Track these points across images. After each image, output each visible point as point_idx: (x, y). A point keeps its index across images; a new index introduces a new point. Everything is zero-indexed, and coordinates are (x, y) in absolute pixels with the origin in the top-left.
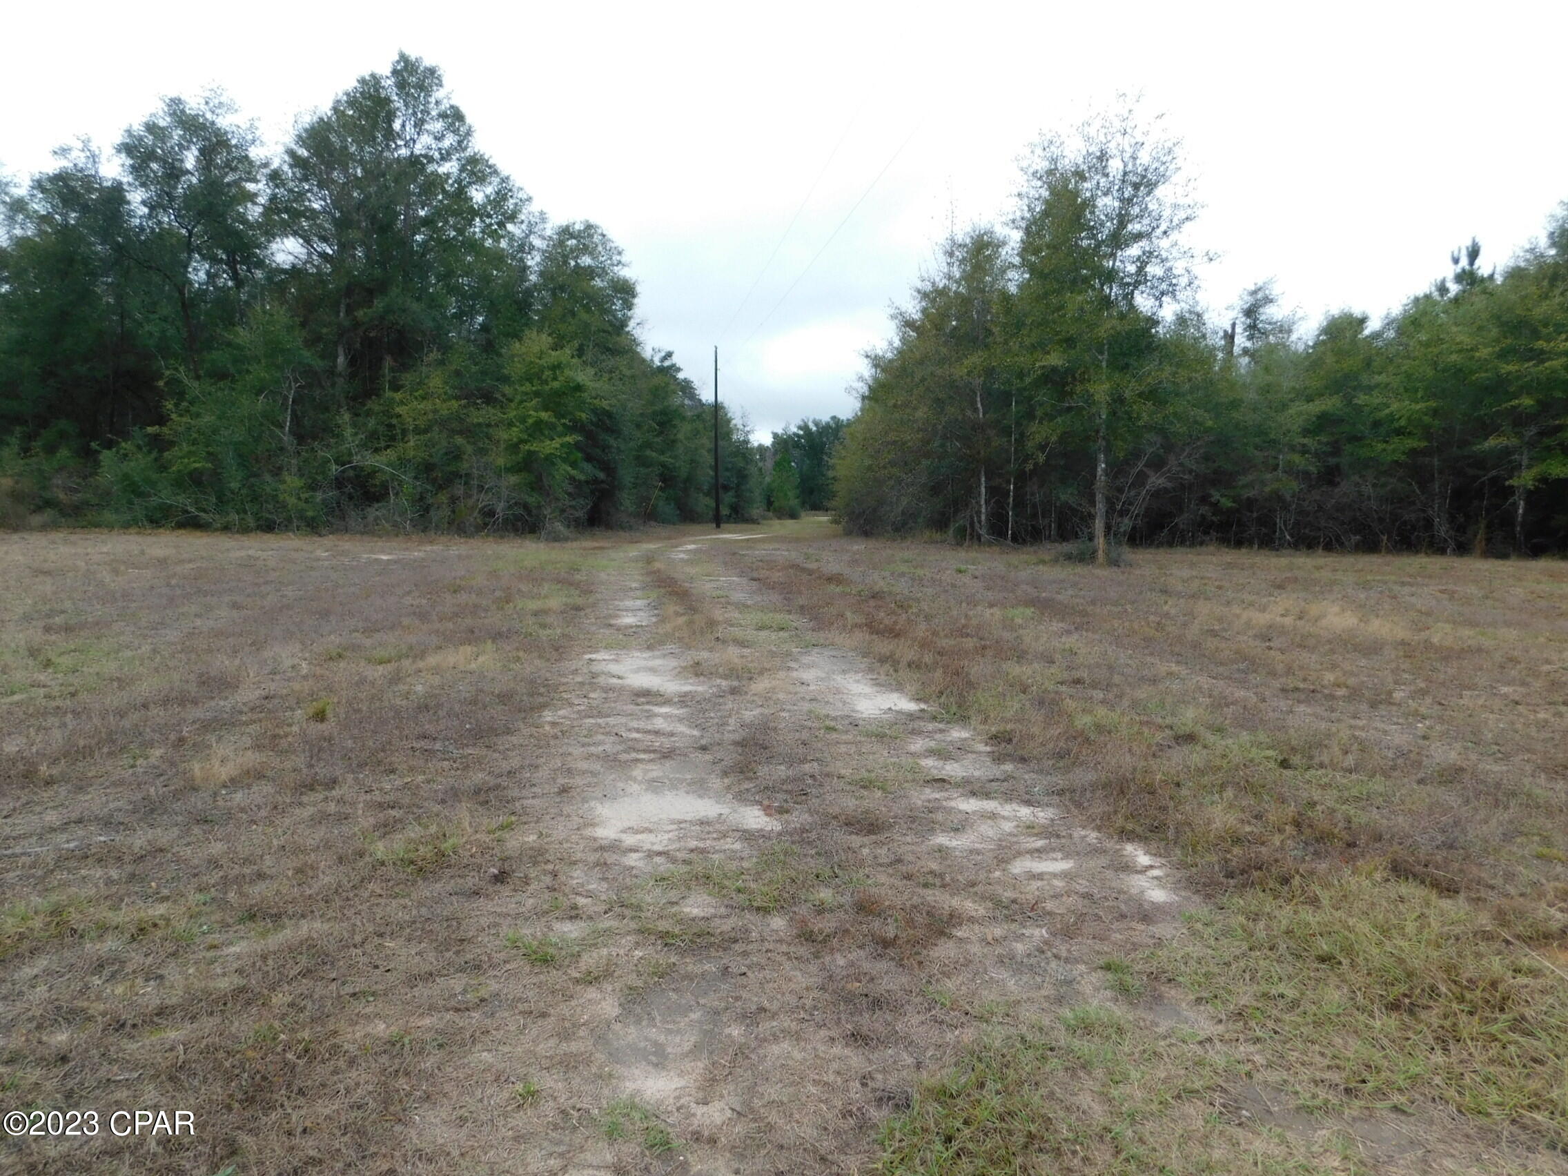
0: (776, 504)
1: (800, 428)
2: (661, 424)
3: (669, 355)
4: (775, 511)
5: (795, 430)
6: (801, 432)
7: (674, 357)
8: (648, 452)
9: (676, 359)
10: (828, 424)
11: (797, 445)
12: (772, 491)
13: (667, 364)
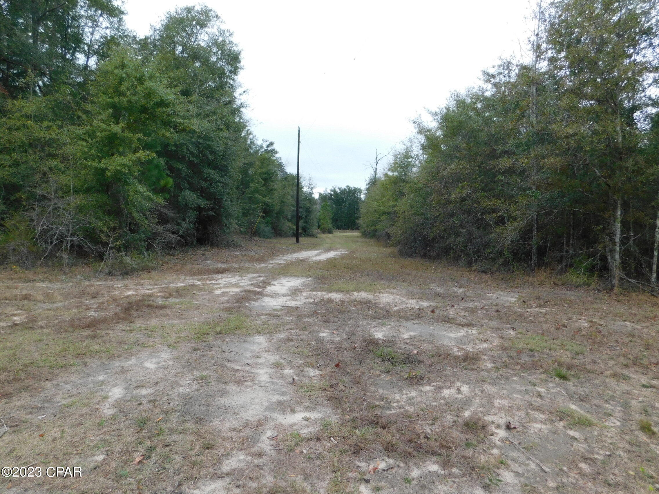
0: (322, 226)
1: (331, 191)
2: (265, 180)
3: (271, 144)
4: (321, 229)
5: (329, 192)
6: (332, 193)
7: (274, 145)
8: (257, 195)
9: (275, 147)
10: (345, 189)
11: (330, 199)
12: (320, 220)
13: (270, 148)
